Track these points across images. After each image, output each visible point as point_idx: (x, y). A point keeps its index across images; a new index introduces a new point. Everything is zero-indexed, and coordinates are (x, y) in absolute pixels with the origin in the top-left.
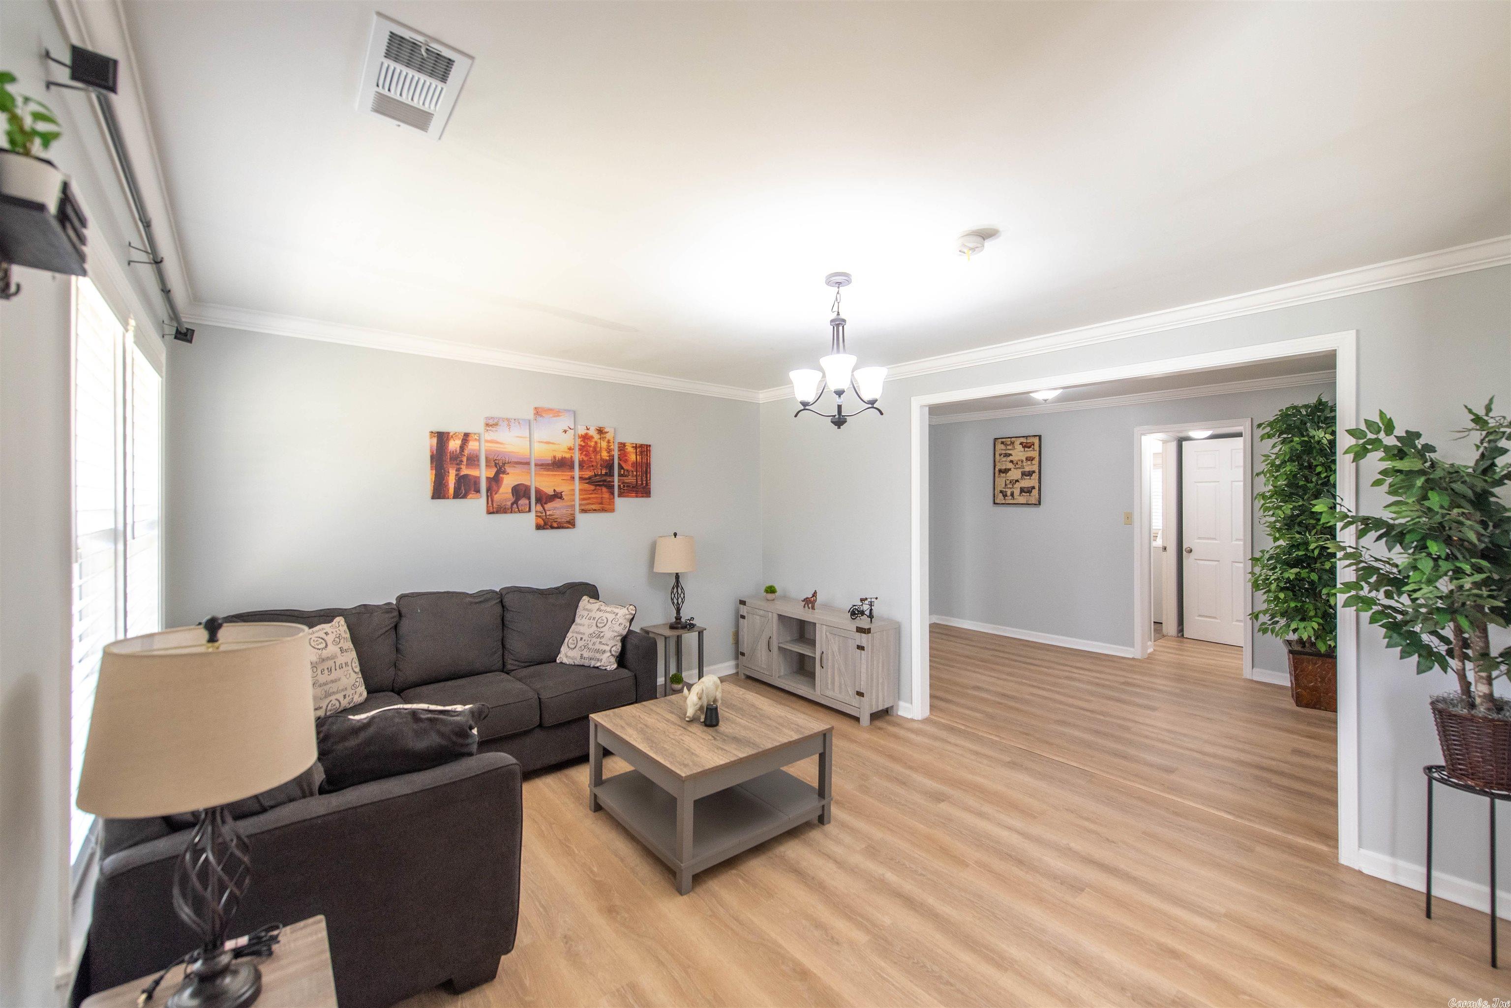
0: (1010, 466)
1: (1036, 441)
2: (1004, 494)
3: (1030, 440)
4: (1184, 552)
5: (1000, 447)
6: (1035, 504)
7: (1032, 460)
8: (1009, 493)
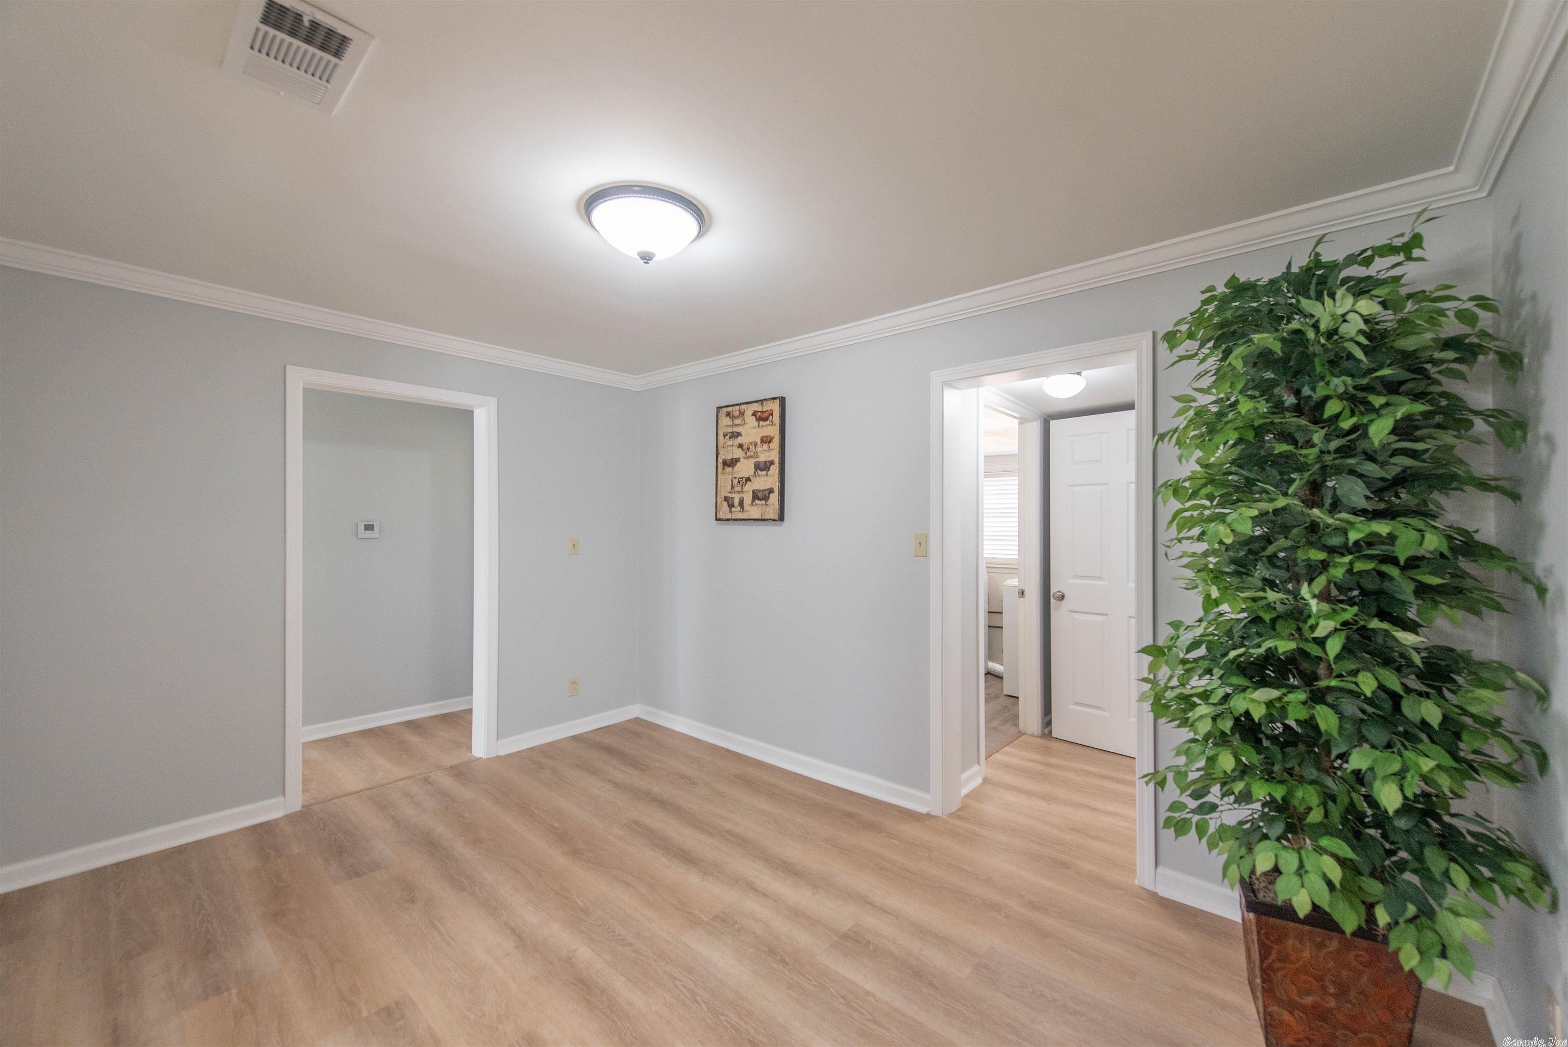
0: (738, 453)
1: (775, 407)
2: (730, 503)
3: (767, 407)
4: (1052, 600)
5: (725, 421)
6: (773, 520)
7: (770, 443)
8: (736, 502)
